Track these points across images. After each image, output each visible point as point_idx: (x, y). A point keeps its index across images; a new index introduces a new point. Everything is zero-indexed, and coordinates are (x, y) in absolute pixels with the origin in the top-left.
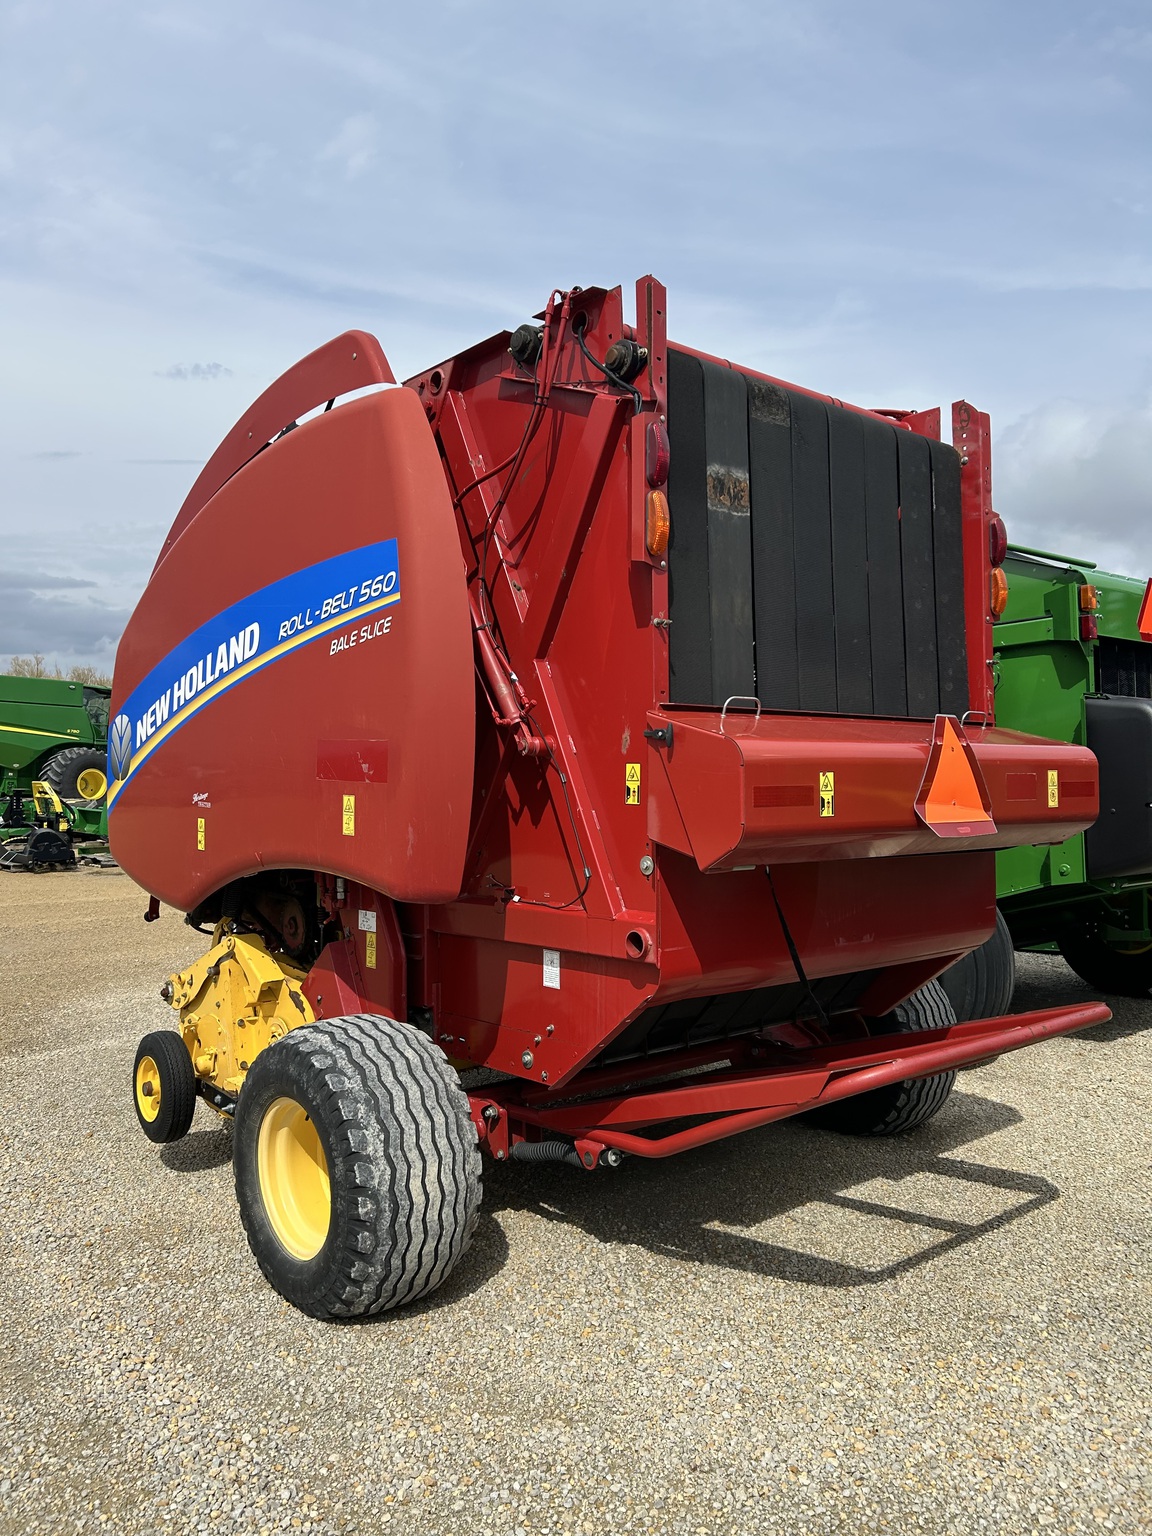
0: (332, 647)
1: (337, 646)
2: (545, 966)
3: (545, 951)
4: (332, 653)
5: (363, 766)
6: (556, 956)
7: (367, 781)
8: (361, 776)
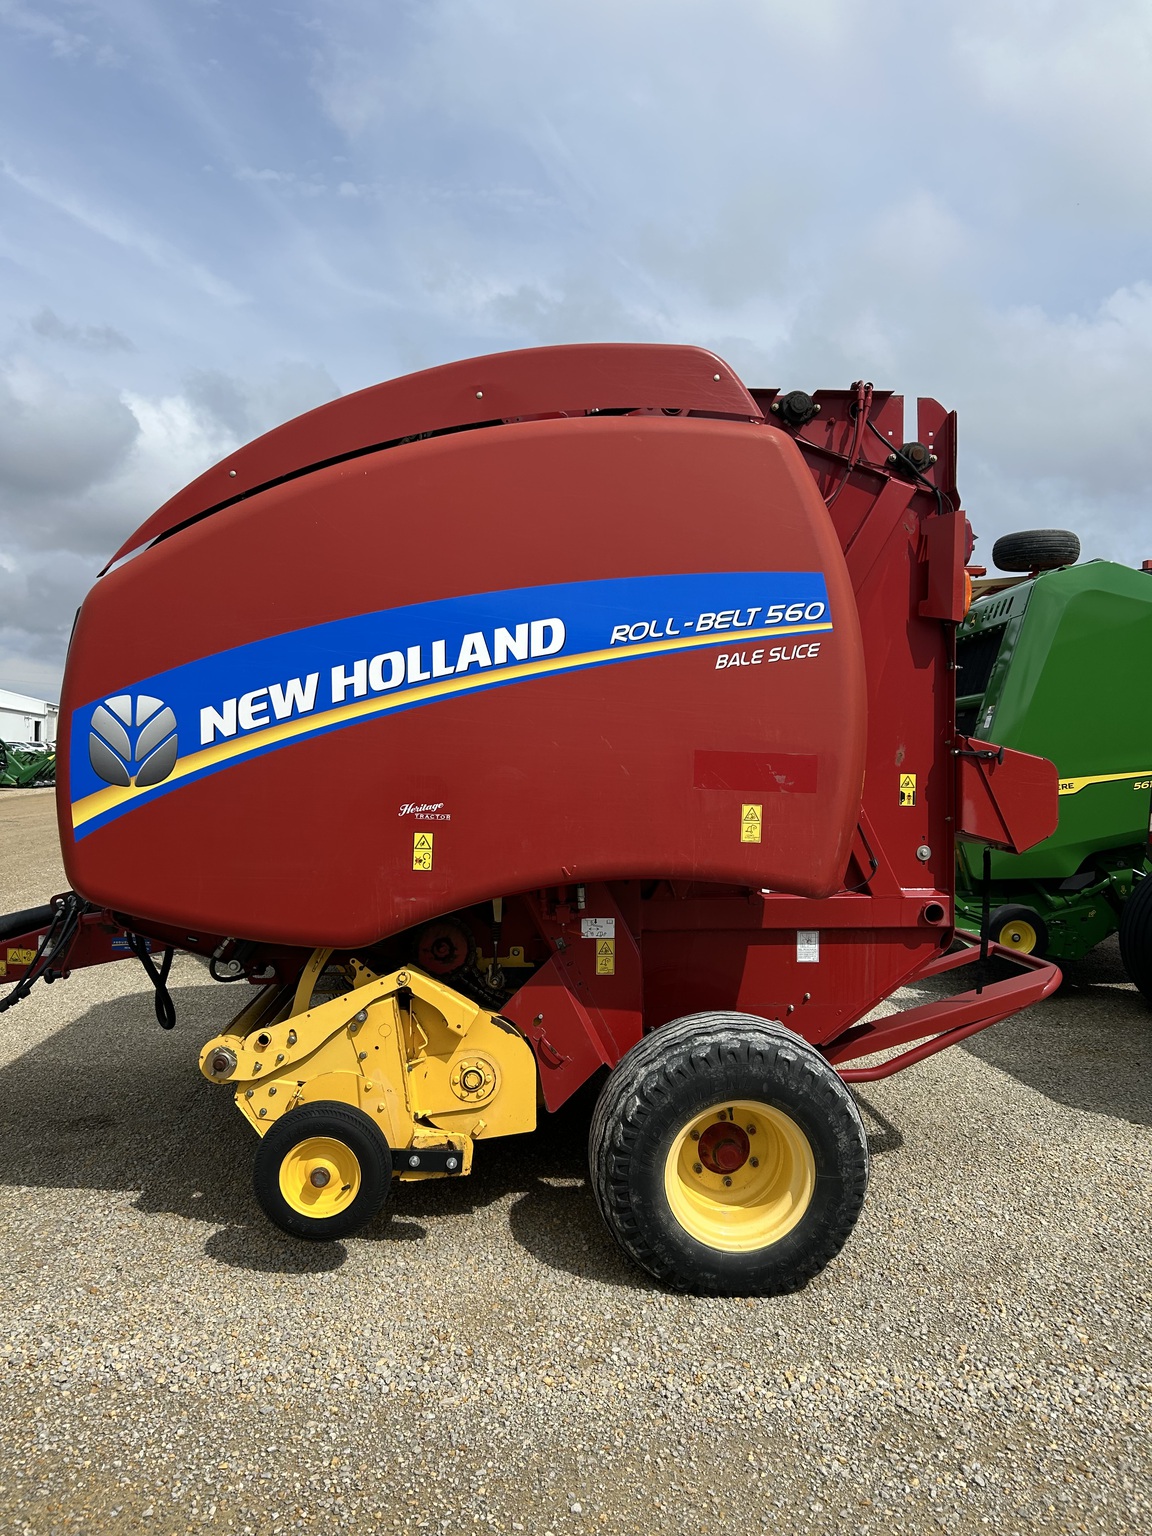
0: (719, 662)
1: (722, 662)
2: (799, 947)
3: (799, 933)
4: (717, 667)
5: (777, 777)
6: (815, 936)
7: (783, 791)
8: (776, 787)
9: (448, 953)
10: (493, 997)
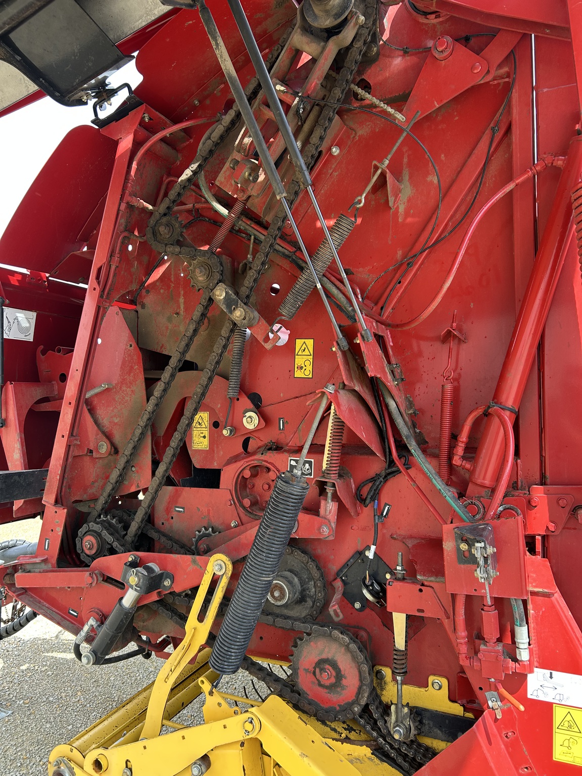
9: (333, 680)
10: (398, 751)
